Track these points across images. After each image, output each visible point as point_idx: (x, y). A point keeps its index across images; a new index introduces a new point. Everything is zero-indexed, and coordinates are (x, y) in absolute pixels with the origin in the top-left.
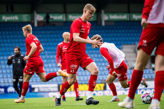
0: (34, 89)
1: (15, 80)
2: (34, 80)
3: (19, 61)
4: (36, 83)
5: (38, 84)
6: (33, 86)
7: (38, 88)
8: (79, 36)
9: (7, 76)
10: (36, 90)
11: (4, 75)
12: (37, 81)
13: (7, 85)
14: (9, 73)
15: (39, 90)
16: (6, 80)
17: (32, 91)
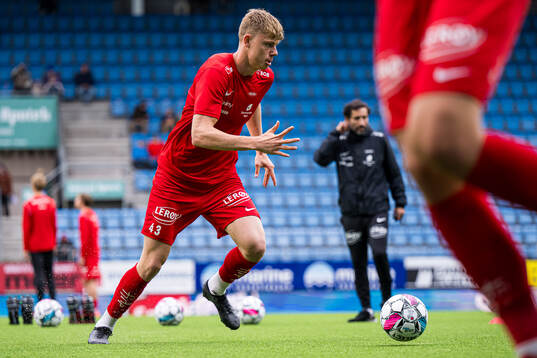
0: (413, 275)
1: (355, 236)
2: (417, 240)
3: (369, 158)
4: (424, 250)
5: (429, 255)
6: (410, 263)
7: (433, 270)
8: (215, 126)
9: (304, 218)
10: (423, 280)
11: (292, 213)
12: (425, 244)
13: (303, 255)
14: (310, 208)
15: (434, 280)
16: (298, 236)
17: (409, 284)
